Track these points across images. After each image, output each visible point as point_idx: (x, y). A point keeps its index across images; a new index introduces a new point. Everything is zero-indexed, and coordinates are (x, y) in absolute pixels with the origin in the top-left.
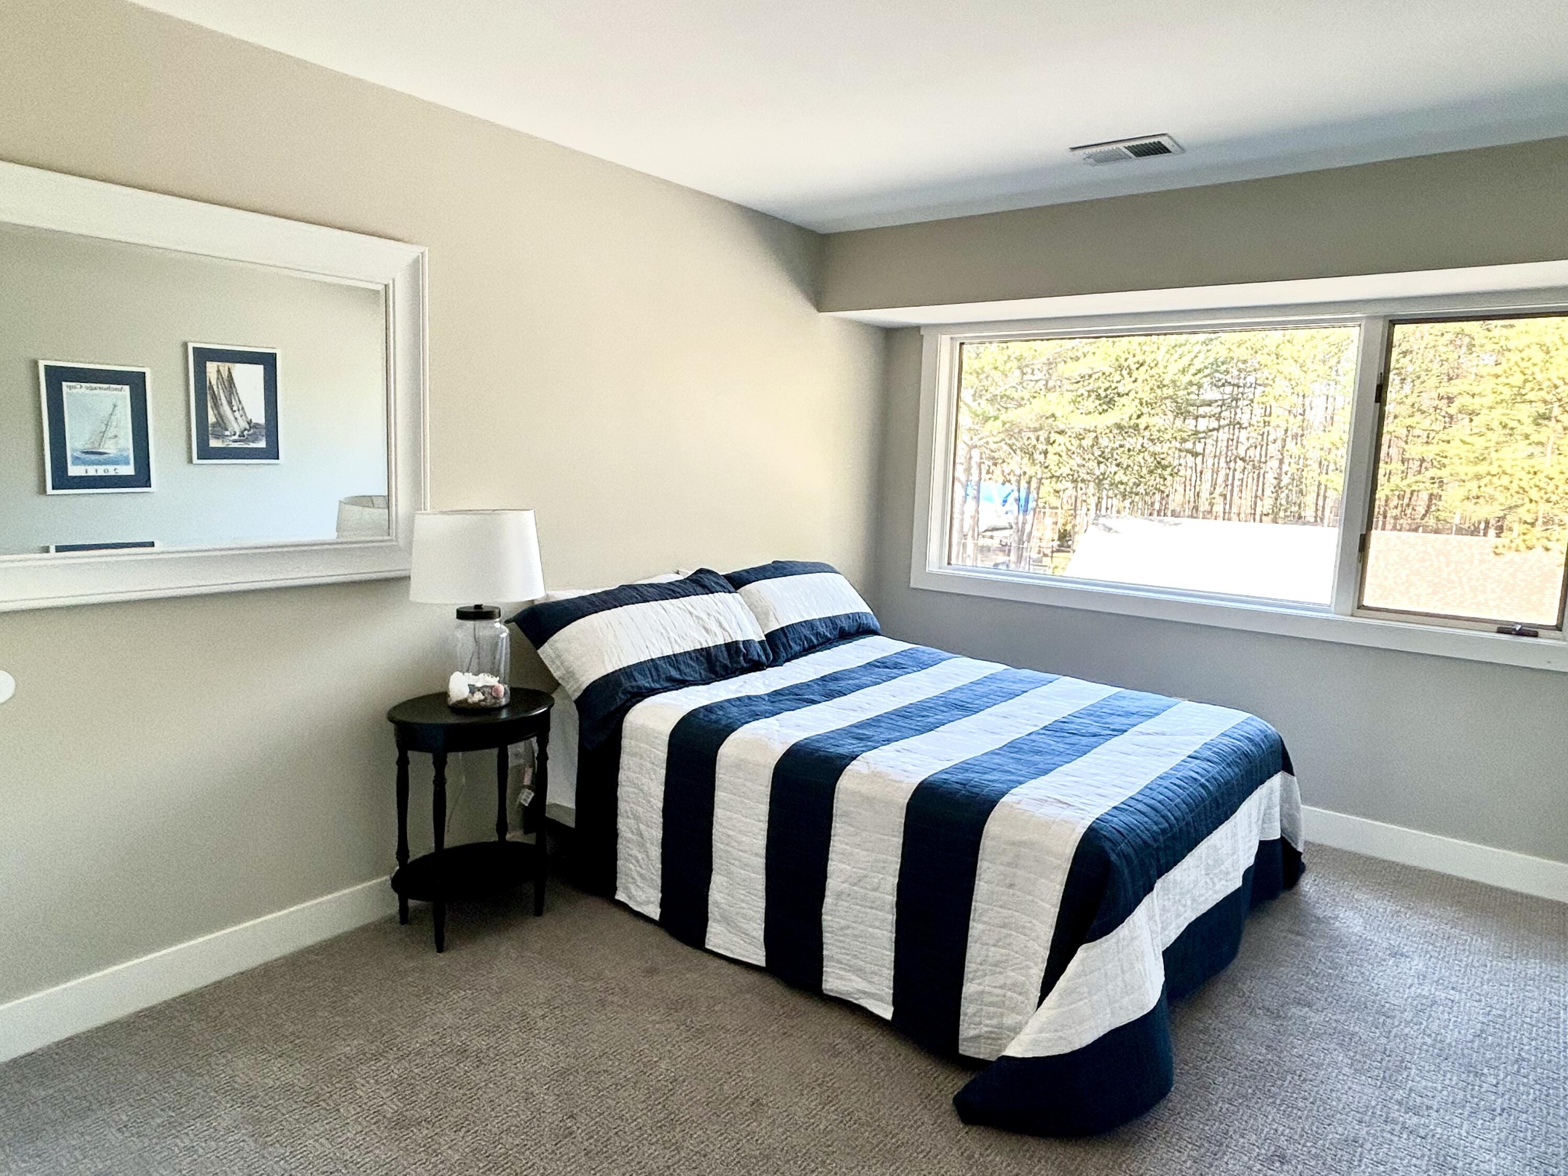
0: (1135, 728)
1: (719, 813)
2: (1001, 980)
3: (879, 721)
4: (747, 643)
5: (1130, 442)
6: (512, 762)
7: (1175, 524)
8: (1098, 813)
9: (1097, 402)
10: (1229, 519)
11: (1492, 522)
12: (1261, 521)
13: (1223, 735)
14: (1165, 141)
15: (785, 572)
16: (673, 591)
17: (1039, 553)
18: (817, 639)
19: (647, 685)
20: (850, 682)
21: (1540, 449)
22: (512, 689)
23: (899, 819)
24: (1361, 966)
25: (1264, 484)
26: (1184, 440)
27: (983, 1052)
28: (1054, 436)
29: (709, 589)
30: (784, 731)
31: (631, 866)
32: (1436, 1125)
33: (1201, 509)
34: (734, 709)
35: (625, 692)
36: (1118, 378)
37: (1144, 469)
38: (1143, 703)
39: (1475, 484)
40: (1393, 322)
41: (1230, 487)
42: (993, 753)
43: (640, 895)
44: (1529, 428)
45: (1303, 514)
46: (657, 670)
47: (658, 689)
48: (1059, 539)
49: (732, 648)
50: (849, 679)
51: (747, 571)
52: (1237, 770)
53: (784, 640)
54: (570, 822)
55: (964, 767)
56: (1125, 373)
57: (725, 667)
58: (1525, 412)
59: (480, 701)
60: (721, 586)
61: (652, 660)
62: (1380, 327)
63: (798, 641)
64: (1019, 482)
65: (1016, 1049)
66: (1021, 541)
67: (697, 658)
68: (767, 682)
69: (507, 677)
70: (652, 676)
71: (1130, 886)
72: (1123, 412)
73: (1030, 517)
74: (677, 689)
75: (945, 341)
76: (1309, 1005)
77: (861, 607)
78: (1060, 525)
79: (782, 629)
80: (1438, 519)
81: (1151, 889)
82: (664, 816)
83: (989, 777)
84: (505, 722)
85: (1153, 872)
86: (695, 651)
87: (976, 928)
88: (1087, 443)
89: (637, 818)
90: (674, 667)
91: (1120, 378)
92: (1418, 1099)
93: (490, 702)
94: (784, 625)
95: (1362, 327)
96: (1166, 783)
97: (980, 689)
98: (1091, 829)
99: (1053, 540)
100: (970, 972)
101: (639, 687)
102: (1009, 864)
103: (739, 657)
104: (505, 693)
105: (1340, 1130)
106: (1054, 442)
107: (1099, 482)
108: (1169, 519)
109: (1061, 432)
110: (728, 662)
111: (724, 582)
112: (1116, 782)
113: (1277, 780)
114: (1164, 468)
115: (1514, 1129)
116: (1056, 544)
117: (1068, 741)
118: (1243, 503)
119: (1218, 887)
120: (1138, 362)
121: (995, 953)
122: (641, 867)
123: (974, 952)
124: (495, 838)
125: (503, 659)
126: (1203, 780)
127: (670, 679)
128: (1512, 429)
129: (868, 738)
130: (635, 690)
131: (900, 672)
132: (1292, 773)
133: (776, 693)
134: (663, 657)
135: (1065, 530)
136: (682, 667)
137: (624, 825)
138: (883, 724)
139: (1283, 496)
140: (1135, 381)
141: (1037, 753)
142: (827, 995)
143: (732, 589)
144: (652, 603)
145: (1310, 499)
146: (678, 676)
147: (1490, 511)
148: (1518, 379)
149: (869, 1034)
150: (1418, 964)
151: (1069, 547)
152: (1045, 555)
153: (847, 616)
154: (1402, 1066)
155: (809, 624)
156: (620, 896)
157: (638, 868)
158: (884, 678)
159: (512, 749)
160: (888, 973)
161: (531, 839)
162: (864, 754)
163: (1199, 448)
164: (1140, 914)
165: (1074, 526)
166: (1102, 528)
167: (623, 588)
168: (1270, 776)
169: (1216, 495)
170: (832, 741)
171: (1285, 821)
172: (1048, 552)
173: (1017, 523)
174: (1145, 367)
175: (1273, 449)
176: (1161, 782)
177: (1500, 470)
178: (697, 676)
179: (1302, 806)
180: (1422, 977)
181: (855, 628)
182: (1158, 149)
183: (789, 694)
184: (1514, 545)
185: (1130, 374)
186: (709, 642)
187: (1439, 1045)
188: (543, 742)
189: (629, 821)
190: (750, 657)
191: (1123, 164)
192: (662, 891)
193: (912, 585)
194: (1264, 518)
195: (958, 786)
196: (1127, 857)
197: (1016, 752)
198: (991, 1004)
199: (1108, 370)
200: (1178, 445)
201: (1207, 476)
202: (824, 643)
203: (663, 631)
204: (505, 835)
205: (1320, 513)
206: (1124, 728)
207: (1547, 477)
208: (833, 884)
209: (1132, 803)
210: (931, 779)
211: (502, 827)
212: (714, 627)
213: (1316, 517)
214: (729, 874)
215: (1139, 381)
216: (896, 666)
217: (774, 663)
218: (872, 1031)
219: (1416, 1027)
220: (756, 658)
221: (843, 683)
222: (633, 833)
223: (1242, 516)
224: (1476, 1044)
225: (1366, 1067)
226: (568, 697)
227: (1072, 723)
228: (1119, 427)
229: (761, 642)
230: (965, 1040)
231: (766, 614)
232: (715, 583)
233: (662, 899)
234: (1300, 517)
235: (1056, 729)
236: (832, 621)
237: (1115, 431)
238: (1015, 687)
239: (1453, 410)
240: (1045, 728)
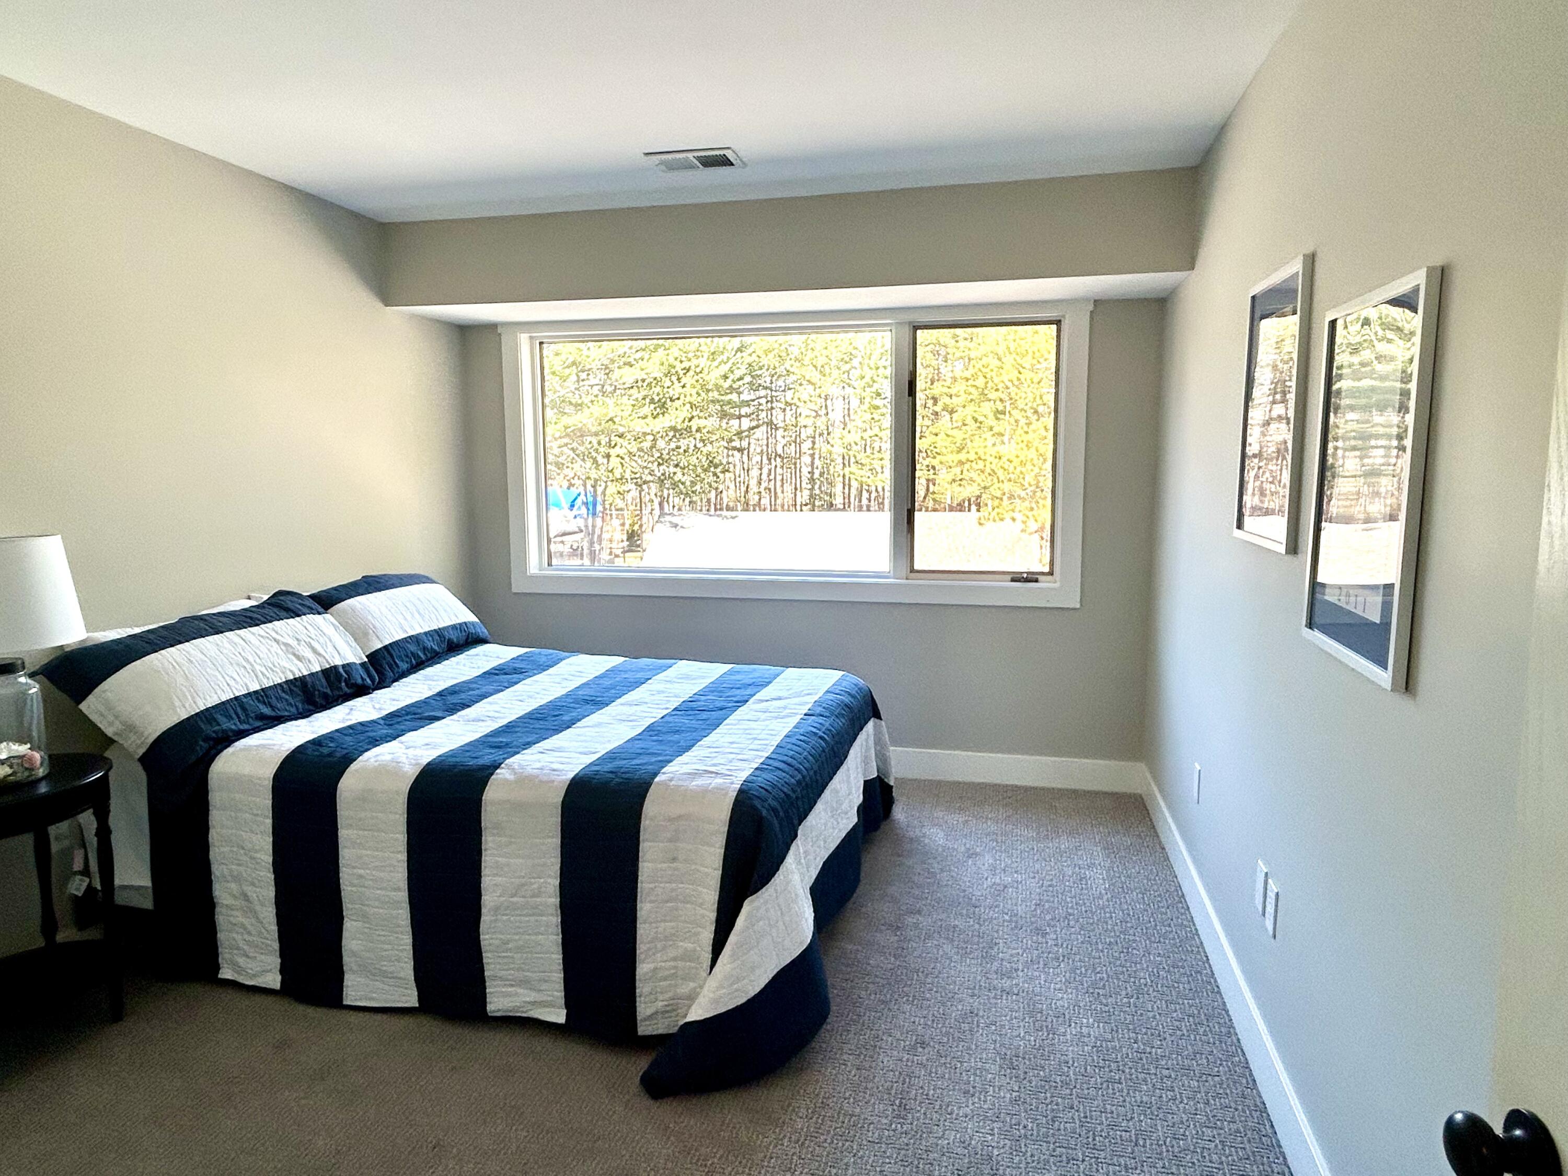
0: (755, 697)
1: (346, 854)
2: (672, 953)
3: (513, 727)
4: (347, 667)
5: (683, 443)
6: (55, 847)
7: (733, 518)
8: (744, 775)
9: (652, 406)
10: (775, 510)
11: (973, 499)
12: (801, 510)
13: (827, 692)
14: (730, 155)
15: (378, 586)
16: (251, 618)
17: (611, 554)
18: (425, 654)
19: (233, 727)
20: (471, 693)
21: (1000, 439)
22: (50, 756)
23: (554, 820)
24: (950, 871)
25: (800, 477)
26: (731, 440)
27: (660, 1027)
28: (615, 439)
29: (294, 612)
30: (411, 752)
31: (235, 935)
32: (1023, 983)
33: (751, 503)
34: (348, 739)
35: (207, 739)
36: (668, 383)
37: (698, 468)
38: (757, 675)
39: (958, 470)
40: (916, 328)
41: (773, 482)
42: (632, 739)
43: (252, 966)
44: (991, 421)
45: (834, 502)
46: (244, 709)
47: (248, 730)
48: (628, 540)
49: (330, 674)
50: (468, 691)
51: (335, 589)
52: (843, 721)
53: (389, 659)
54: (147, 903)
55: (611, 756)
56: (674, 378)
57: (325, 696)
58: (987, 408)
59: (5, 777)
60: (309, 607)
61: (236, 698)
62: (906, 332)
63: (404, 658)
64: (585, 485)
65: (697, 1013)
66: (592, 543)
67: (290, 690)
68: (377, 706)
69: (44, 739)
70: (239, 717)
71: (780, 836)
72: (676, 416)
73: (599, 521)
74: (270, 728)
75: (524, 339)
76: (919, 912)
77: (467, 616)
78: (627, 527)
79: (385, 647)
80: (934, 500)
81: (796, 836)
82: (275, 872)
83: (634, 762)
84: (45, 797)
85: (796, 822)
86: (287, 682)
87: (644, 908)
88: (647, 445)
89: (237, 879)
90: (264, 703)
91: (669, 384)
92: (1008, 965)
93: (21, 776)
94: (387, 643)
95: (893, 331)
96: (794, 740)
97: (607, 682)
98: (741, 792)
99: (622, 541)
100: (641, 953)
101: (223, 731)
102: (670, 840)
103: (340, 682)
104: (42, 764)
105: (960, 1007)
106: (616, 445)
107: (661, 482)
108: (724, 513)
109: (621, 436)
110: (328, 691)
111: (310, 603)
112: (751, 747)
113: (870, 725)
114: (716, 467)
115: (1073, 971)
116: (626, 543)
117: (699, 717)
118: (786, 496)
119: (841, 826)
120: (684, 369)
121: (667, 927)
122: (249, 933)
123: (644, 931)
124: (41, 943)
125: (35, 722)
126: (821, 734)
127: (261, 717)
128: (981, 423)
129: (507, 745)
130: (220, 735)
131: (521, 676)
132: (881, 719)
133: (392, 715)
134: (249, 694)
135: (633, 531)
136: (274, 701)
137: (223, 892)
138: (517, 729)
139: (817, 487)
140: (683, 387)
141: (677, 732)
142: (492, 1017)
143: (321, 610)
144: (227, 634)
145: (838, 489)
146: (273, 714)
147: (970, 491)
148: (980, 382)
149: (544, 1044)
150: (988, 859)
151: (639, 546)
152: (617, 556)
153: (454, 627)
154: (992, 944)
155: (415, 639)
156: (226, 974)
157: (246, 937)
158: (506, 684)
159: (53, 830)
160: (558, 976)
161: (93, 934)
162: (507, 761)
163: (745, 444)
164: (790, 860)
165: (641, 526)
166: (668, 524)
167: (183, 621)
168: (866, 723)
169: (762, 489)
170: (468, 754)
171: (880, 764)
172: (619, 552)
173: (586, 526)
174: (691, 373)
175: (806, 446)
176: (788, 740)
177: (976, 457)
178: (293, 710)
179: (892, 748)
180: (993, 869)
181: (464, 638)
182: (724, 162)
183: (407, 715)
184: (991, 517)
185: (679, 379)
186: (300, 670)
187: (1014, 919)
188: (102, 815)
189: (229, 885)
190: (353, 681)
191: (690, 173)
192: (281, 956)
193: (514, 590)
194: (804, 508)
195: (611, 776)
196: (774, 810)
197: (656, 735)
198: (665, 979)
199: (659, 375)
200: (726, 445)
201: (755, 473)
202: (432, 658)
203: (245, 664)
204: (54, 937)
205: (847, 501)
206: (746, 698)
207: (1008, 460)
208: (489, 899)
209: (771, 762)
210: (583, 773)
211: (49, 925)
212: (308, 654)
213: (844, 504)
214: (365, 917)
215: (688, 386)
216: (516, 671)
217: (382, 684)
218: (545, 1040)
219: (997, 910)
220: (359, 681)
221: (463, 696)
222: (235, 897)
223: (786, 507)
224: (1039, 912)
225: (968, 950)
226: (129, 755)
227: (699, 701)
228: (674, 429)
229: (363, 665)
230: (645, 1020)
231: (366, 634)
232: (300, 604)
233: (282, 964)
234: (832, 505)
235: (687, 708)
236: (438, 633)
237: (671, 434)
238: (639, 675)
239: (938, 408)
240: (675, 709)
